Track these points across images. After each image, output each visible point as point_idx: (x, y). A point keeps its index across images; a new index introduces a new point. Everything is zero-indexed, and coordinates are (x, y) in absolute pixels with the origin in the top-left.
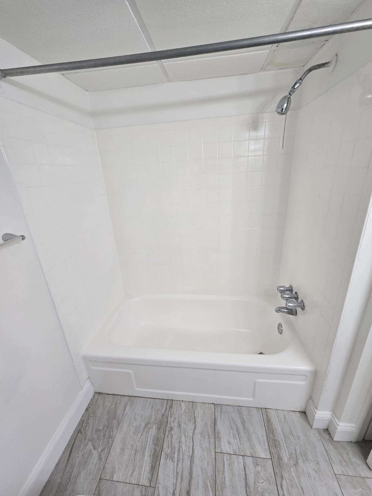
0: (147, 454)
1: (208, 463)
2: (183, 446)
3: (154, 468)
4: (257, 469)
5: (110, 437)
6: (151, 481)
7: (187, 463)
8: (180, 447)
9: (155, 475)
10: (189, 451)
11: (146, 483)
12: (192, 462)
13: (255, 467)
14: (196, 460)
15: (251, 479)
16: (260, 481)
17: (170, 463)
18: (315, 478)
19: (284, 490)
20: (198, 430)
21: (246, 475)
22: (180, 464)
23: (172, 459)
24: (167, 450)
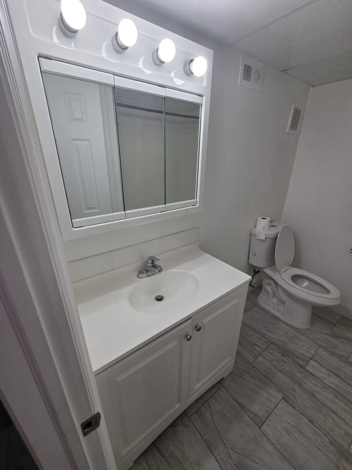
4: (342, 430)
15: (336, 419)
16: (333, 423)
19: (322, 434)
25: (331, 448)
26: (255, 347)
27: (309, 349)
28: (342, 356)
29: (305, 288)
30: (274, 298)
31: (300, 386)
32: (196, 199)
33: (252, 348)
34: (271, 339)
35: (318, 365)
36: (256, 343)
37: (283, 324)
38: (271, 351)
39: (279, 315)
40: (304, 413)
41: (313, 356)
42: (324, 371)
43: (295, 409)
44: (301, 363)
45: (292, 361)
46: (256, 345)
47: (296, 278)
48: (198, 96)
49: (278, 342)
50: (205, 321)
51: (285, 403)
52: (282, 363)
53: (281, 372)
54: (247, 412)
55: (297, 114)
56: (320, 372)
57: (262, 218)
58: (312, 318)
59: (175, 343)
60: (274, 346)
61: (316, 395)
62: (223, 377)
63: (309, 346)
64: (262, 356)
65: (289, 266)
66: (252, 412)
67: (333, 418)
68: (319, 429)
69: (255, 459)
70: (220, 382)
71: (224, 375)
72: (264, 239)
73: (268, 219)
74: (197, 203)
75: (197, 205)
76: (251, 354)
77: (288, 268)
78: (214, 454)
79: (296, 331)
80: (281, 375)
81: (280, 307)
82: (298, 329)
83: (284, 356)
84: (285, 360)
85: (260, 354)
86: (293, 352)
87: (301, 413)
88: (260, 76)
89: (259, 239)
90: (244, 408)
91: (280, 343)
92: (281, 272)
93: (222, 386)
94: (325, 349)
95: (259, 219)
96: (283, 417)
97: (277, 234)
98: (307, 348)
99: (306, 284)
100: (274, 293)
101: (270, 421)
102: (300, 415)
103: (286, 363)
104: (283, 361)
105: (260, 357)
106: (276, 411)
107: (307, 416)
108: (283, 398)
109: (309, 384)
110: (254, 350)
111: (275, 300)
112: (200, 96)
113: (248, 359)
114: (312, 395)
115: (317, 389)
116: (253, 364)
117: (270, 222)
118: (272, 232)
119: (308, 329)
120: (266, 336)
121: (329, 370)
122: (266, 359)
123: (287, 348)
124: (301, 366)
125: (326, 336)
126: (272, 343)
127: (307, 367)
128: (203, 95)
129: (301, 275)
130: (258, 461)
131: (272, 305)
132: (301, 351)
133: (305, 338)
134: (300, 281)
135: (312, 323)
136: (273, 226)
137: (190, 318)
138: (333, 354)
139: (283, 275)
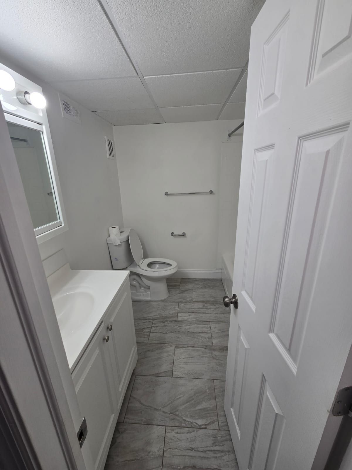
0: (203, 299)
1: (204, 319)
2: (209, 310)
3: (199, 302)
4: (206, 338)
5: (206, 288)
6: (195, 301)
7: (203, 312)
8: (208, 309)
9: (197, 302)
10: (207, 312)
11: (194, 301)
12: (204, 313)
13: (207, 337)
14: (204, 315)
15: (202, 335)
16: (202, 338)
17: (201, 307)
18: (208, 366)
19: (200, 348)
20: (218, 315)
21: (203, 333)
22: (202, 309)
23: (203, 307)
24: (206, 305)
25: (207, 351)
26: (144, 330)
27: (174, 308)
28: (190, 300)
29: (158, 268)
30: (140, 288)
31: (180, 332)
32: (60, 219)
33: (143, 333)
34: (151, 318)
35: (182, 314)
36: (144, 327)
37: (153, 303)
38: (156, 325)
39: (149, 298)
40: (188, 346)
41: (178, 310)
42: (187, 314)
43: (183, 347)
44: (174, 319)
45: (170, 322)
46: (144, 328)
47: (150, 265)
48: (38, 124)
49: (157, 316)
50: (112, 320)
51: (177, 349)
52: (165, 327)
53: (167, 333)
54: (160, 376)
55: (110, 144)
56: (185, 317)
57: (112, 228)
58: (168, 289)
59: (97, 351)
60: (156, 321)
61: (188, 331)
62: (133, 369)
63: (173, 307)
64: (152, 333)
65: (142, 259)
66: (163, 372)
67: (201, 336)
68: (198, 347)
69: (178, 397)
70: (133, 374)
71: (134, 367)
72: (120, 244)
73: (117, 227)
74: (62, 224)
75: (63, 225)
76: (144, 337)
77: (143, 260)
78: (154, 423)
79: (163, 302)
80: (168, 335)
81: (147, 293)
82: (164, 300)
83: (164, 322)
84: (166, 324)
85: (150, 332)
86: (168, 316)
87: (187, 347)
88: (78, 113)
89: (116, 245)
90: (156, 375)
91: (158, 316)
92: (140, 265)
93: (136, 375)
94: (181, 302)
95: (110, 229)
96: (181, 358)
97: (128, 236)
98: (173, 308)
99: (157, 266)
100: (140, 284)
101: (175, 367)
102: (187, 348)
103: (167, 325)
104: (165, 326)
105: (151, 335)
106: (175, 358)
107: (190, 346)
108: (175, 347)
109: (184, 328)
110: (145, 333)
111: (142, 290)
112: (39, 124)
113: (144, 342)
114: (187, 332)
115: (188, 327)
116: (149, 342)
117: (119, 229)
118: (124, 237)
119: (169, 297)
120: (148, 318)
121: (188, 313)
122: (155, 333)
123: (163, 316)
124: (175, 321)
125: (179, 295)
126: (153, 320)
127: (179, 319)
128: (42, 124)
129: (151, 262)
130: (180, 396)
131: (142, 294)
132: (171, 312)
133: (170, 303)
134: (153, 266)
135: (169, 292)
136: (122, 232)
137: (102, 322)
138: (186, 302)
139: (142, 267)
